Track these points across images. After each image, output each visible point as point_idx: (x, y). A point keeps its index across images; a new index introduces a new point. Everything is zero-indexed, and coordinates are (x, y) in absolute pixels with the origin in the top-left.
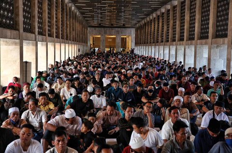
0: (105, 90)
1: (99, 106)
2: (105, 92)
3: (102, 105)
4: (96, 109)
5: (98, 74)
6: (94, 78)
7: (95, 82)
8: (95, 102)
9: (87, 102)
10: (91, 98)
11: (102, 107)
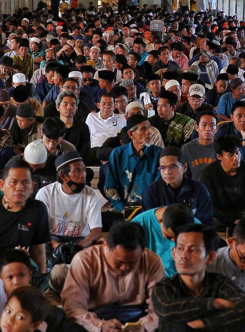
0: (97, 164)
1: (70, 228)
2: (96, 169)
3: (82, 224)
4: (62, 239)
5: (72, 95)
6: (52, 111)
7: (54, 129)
8: (55, 214)
9: (24, 210)
10: (40, 195)
11: (85, 233)
